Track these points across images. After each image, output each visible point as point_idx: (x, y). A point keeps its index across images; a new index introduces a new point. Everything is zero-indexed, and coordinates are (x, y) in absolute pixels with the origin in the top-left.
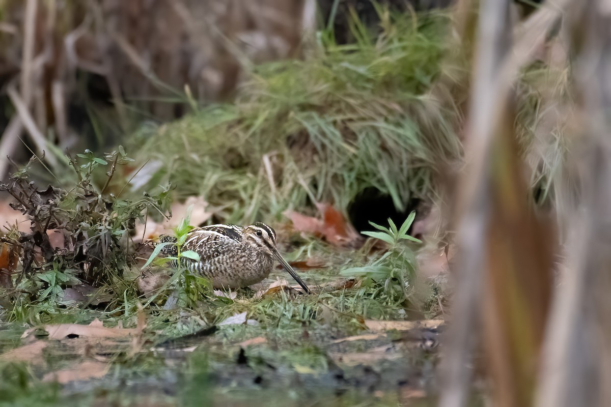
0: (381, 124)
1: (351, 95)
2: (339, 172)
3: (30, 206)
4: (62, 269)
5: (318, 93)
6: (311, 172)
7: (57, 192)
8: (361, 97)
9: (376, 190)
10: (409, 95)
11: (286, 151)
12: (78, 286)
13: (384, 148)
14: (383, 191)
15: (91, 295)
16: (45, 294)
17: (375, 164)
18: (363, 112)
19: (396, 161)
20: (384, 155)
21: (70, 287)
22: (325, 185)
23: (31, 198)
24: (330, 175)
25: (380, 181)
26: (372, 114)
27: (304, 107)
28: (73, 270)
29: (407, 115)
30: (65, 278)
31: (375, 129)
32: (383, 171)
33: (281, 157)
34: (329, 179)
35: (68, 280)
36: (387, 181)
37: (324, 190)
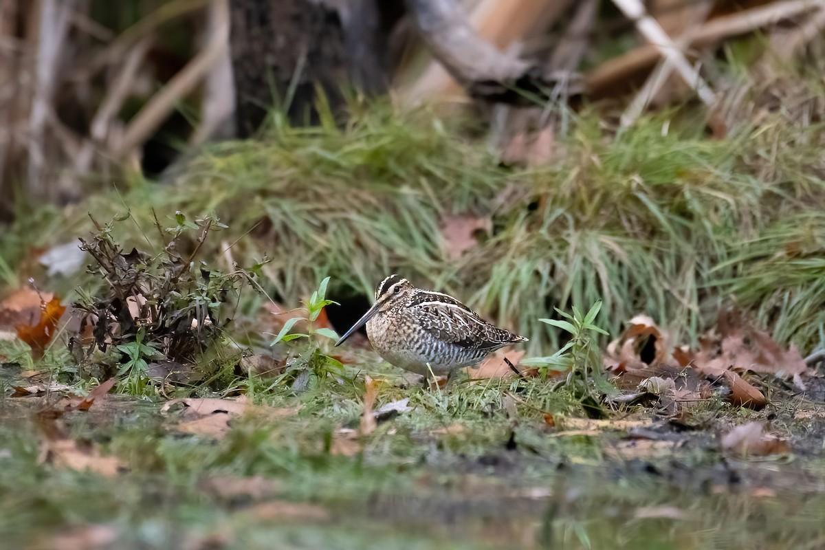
0: (354, 216)
1: (320, 184)
2: (309, 265)
3: (112, 270)
4: (144, 342)
5: (281, 179)
6: (278, 264)
7: (141, 256)
8: (331, 186)
9: (349, 288)
10: (386, 187)
11: (248, 240)
12: (164, 361)
13: (359, 243)
14: (358, 289)
15: (178, 372)
16: (126, 368)
17: (349, 261)
18: (333, 203)
19: (372, 258)
20: (359, 252)
21: (156, 362)
22: (294, 280)
23: (113, 260)
24: (299, 269)
25: (355, 278)
26: (343, 205)
27: (264, 193)
28: (157, 344)
29: (382, 208)
30: (150, 352)
31: (347, 220)
32: (358, 267)
33: (242, 246)
34: (298, 274)
35: (153, 354)
36: (363, 279)
37: (293, 286)
